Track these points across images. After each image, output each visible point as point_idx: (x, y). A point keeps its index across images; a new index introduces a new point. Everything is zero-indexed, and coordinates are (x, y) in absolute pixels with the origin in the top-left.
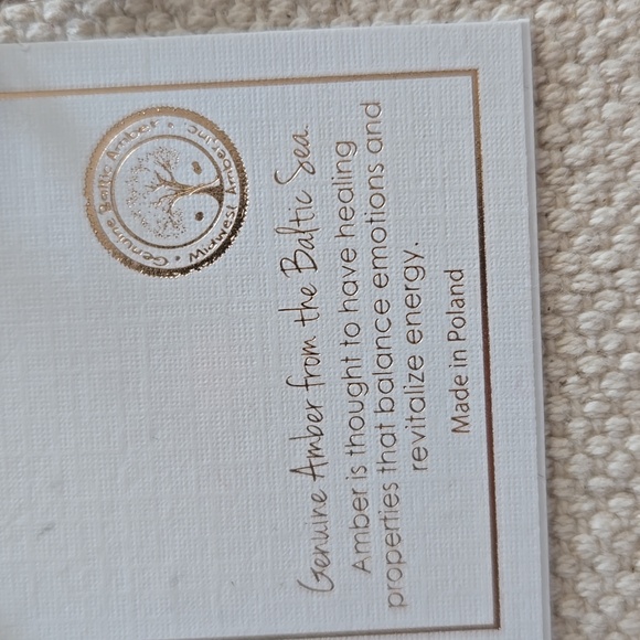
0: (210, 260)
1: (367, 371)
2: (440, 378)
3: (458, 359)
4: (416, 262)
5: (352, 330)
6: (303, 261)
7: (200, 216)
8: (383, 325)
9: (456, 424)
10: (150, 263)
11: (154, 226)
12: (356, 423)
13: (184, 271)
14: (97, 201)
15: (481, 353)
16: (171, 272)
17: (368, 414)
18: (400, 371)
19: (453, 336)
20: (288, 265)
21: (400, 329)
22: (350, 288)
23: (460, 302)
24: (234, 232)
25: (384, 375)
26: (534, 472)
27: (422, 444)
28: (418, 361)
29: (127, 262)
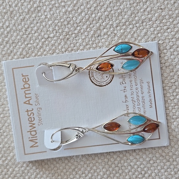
0: (109, 83)
1: (135, 99)
2: (147, 99)
3: (150, 96)
4: (142, 81)
5: (132, 93)
6: (124, 82)
7: (107, 77)
8: (137, 91)
9: (150, 106)
10: (100, 85)
11: (100, 79)
12: (134, 107)
13: (105, 85)
14: (91, 76)
15: (153, 95)
16: (103, 86)
17: (136, 106)
18: (140, 99)
19: (149, 92)
20: (121, 83)
21: (140, 92)
22: (132, 86)
23: (149, 87)
24: (112, 79)
25: (138, 99)
26: (164, 113)
27: (145, 110)
28: (143, 97)
29: (96, 85)
